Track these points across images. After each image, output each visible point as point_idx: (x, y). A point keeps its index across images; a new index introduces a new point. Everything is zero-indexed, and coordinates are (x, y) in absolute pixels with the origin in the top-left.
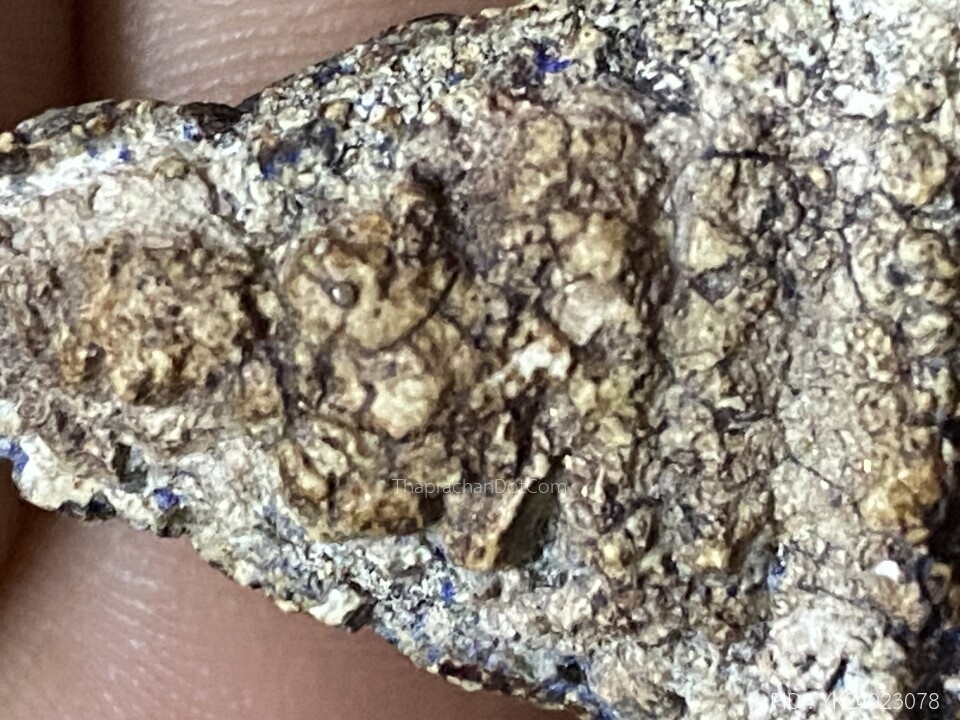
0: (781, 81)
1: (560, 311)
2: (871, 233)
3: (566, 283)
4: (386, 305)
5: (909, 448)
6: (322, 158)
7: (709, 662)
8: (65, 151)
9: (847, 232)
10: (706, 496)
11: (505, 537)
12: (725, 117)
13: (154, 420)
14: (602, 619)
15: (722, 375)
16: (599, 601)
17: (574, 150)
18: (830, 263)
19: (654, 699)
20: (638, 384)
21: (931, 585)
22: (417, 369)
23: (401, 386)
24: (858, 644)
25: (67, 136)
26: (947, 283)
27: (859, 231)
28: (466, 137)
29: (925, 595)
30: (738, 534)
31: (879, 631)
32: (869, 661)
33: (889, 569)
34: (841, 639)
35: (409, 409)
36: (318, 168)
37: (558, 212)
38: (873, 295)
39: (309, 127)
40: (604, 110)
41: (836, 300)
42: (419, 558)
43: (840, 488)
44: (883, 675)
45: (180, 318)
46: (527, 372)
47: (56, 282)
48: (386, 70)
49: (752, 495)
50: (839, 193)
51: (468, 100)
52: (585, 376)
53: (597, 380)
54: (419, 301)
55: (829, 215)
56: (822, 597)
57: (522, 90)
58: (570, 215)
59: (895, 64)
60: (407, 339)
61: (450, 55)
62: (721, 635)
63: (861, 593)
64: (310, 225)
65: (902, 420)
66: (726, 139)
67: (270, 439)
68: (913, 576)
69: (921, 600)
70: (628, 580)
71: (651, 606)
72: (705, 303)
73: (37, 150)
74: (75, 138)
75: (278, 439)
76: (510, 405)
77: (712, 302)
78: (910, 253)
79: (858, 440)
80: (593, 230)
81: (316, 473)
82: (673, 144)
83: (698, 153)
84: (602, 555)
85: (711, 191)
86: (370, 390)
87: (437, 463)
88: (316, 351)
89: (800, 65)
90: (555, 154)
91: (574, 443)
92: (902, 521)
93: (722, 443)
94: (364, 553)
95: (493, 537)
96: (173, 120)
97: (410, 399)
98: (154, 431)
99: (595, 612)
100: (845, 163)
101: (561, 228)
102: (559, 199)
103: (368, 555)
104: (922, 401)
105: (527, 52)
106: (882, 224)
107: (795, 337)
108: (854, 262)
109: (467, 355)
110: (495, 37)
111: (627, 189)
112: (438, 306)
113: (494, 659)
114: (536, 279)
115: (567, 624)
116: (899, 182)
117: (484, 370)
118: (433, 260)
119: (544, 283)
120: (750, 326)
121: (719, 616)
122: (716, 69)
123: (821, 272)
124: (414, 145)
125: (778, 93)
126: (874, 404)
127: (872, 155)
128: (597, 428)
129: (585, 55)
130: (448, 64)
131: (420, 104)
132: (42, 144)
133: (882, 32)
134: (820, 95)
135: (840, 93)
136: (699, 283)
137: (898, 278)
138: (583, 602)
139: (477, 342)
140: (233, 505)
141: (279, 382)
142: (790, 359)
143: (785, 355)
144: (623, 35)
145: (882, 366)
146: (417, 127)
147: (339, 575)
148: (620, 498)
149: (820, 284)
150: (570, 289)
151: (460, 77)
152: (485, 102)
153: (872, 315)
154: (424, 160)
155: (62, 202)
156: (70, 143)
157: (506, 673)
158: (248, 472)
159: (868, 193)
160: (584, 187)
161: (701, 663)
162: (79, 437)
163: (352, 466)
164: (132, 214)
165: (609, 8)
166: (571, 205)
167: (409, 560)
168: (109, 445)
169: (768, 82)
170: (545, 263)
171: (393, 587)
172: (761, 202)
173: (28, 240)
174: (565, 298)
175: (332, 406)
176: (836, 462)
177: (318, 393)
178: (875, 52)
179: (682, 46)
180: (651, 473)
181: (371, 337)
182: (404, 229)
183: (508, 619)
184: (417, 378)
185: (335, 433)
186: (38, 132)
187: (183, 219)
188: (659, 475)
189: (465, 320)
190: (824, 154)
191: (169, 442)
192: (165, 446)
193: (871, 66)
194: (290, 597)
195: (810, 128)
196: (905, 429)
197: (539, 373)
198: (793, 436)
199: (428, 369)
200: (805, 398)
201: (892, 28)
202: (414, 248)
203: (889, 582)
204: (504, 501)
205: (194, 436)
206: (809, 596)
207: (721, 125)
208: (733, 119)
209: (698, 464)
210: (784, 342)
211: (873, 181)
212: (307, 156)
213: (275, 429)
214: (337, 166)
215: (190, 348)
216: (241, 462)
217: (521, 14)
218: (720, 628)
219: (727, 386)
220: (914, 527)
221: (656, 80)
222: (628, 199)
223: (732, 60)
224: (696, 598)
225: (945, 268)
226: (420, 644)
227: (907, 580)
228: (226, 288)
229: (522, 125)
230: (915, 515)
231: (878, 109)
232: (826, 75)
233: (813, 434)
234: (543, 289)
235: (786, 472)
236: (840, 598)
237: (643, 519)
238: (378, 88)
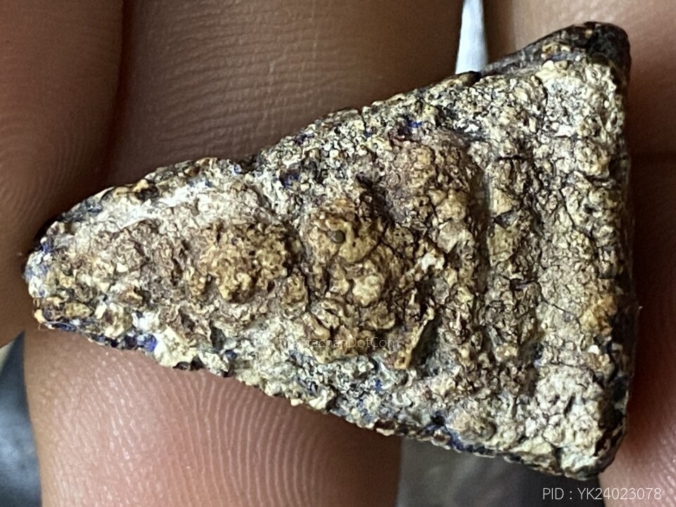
0: (526, 123)
1: (436, 238)
2: (575, 190)
3: (440, 224)
4: (358, 241)
5: (601, 289)
6: (311, 176)
7: (508, 405)
8: (176, 185)
9: (563, 190)
10: (507, 322)
11: (414, 351)
12: (503, 141)
13: (236, 311)
14: (460, 387)
15: (512, 263)
16: (458, 379)
17: (437, 161)
18: (557, 206)
19: (483, 426)
20: (476, 270)
21: (614, 355)
22: (374, 270)
23: (366, 280)
24: (580, 387)
25: (176, 178)
26: (612, 210)
27: (569, 189)
28: (381, 161)
29: (612, 360)
30: (523, 340)
31: (590, 380)
32: (586, 395)
33: (594, 349)
34: (572, 387)
35: (372, 290)
36: (311, 181)
37: (433, 190)
38: (578, 220)
39: (303, 162)
40: (447, 141)
41: (560, 223)
42: (368, 367)
43: (569, 312)
44: (591, 402)
45: (256, 257)
46: (425, 268)
47: (186, 245)
48: (332, 133)
49: (528, 320)
50: (558, 173)
51: (379, 143)
52: (451, 267)
53: (457, 270)
54: (373, 238)
55: (554, 184)
56: (562, 367)
57: (403, 137)
58: (439, 191)
59: (578, 111)
60: (368, 256)
61: (363, 124)
62: (517, 390)
63: (582, 362)
64: (309, 208)
65: (597, 277)
66: (505, 151)
67: (297, 314)
68: (606, 351)
69: (610, 362)
70: (473, 366)
71: (483, 379)
72: (502, 229)
73: (161, 186)
74: (181, 178)
75: (303, 313)
76: (418, 285)
77: (505, 228)
78: (594, 198)
79: (576, 288)
80: (451, 197)
81: (325, 327)
82: (480, 155)
83: (492, 159)
84: (460, 354)
85: (500, 176)
86: (351, 282)
87: (383, 317)
88: (325, 265)
89: (534, 115)
90: (429, 164)
91: (446, 302)
92: (600, 325)
93: (514, 296)
94: (340, 368)
95: (409, 352)
96: (228, 166)
97: (372, 285)
98: (237, 317)
99: (457, 385)
100: (559, 159)
101: (436, 198)
102: (433, 184)
103: (342, 368)
104: (605, 267)
105: (400, 119)
106: (580, 185)
107: (543, 242)
108: (568, 205)
109: (397, 262)
110: (383, 114)
111: (464, 178)
112: (381, 240)
113: (401, 417)
114: (425, 223)
115: (442, 392)
116: (587, 165)
117: (405, 268)
118: (377, 218)
119: (429, 225)
120: (523, 239)
121: (515, 380)
122: (496, 119)
123: (553, 211)
124: (356, 166)
125: (525, 129)
126: (584, 270)
127: (572, 153)
128: (456, 294)
129: (429, 118)
130: (363, 128)
131: (355, 147)
132: (163, 183)
133: (569, 98)
134: (544, 128)
135: (554, 126)
136: (499, 220)
137: (590, 210)
138: (450, 380)
139: (401, 256)
140: (273, 352)
141: (306, 284)
142: (541, 253)
143: (539, 251)
144: (445, 109)
145: (586, 252)
146: (356, 158)
147: (326, 382)
148: (468, 327)
149: (553, 216)
150: (441, 227)
151: (371, 134)
152: (388, 143)
153: (578, 228)
154: (362, 173)
155: (182, 208)
156: (178, 181)
157: (407, 423)
158: (282, 333)
159: (572, 172)
160: (444, 178)
161: (505, 406)
162: (192, 326)
163: (341, 323)
164: (220, 211)
165: (436, 97)
166: (439, 187)
167: (362, 370)
168: (208, 328)
169: (521, 124)
170: (429, 215)
171: (352, 386)
172: (523, 180)
173: (166, 229)
174: (439, 231)
175: (332, 293)
176: (566, 301)
177: (326, 287)
178: (567, 106)
179: (477, 111)
180: (482, 313)
181: (351, 258)
182: (360, 204)
183: (407, 396)
184: (374, 274)
185: (333, 307)
186: (158, 178)
187: (248, 210)
188: (485, 314)
189: (394, 246)
190: (549, 155)
191: (244, 322)
192: (242, 323)
193: (566, 113)
194: (300, 396)
195: (540, 144)
196: (600, 280)
197: (430, 267)
198: (545, 291)
199: (379, 270)
200: (549, 271)
201: (572, 95)
202: (367, 212)
203: (595, 355)
204: (414, 333)
205: (256, 317)
206: (555, 367)
207: (502, 145)
208: (507, 141)
209: (503, 306)
210: (538, 244)
211: (574, 166)
212: (304, 176)
213: (301, 308)
214: (319, 180)
215: (260, 271)
216: (279, 328)
217: (393, 103)
218: (516, 386)
219: (515, 268)
220: (606, 327)
221: (464, 128)
222: (465, 182)
223: (504, 114)
224: (503, 373)
225: (610, 203)
226: (363, 414)
227: (603, 354)
228: (277, 239)
229: (409, 152)
230: (606, 321)
231: (572, 132)
232: (546, 119)
233: (555, 288)
234: (428, 228)
235: (542, 308)
236: (571, 366)
237: (479, 336)
238: (330, 142)
